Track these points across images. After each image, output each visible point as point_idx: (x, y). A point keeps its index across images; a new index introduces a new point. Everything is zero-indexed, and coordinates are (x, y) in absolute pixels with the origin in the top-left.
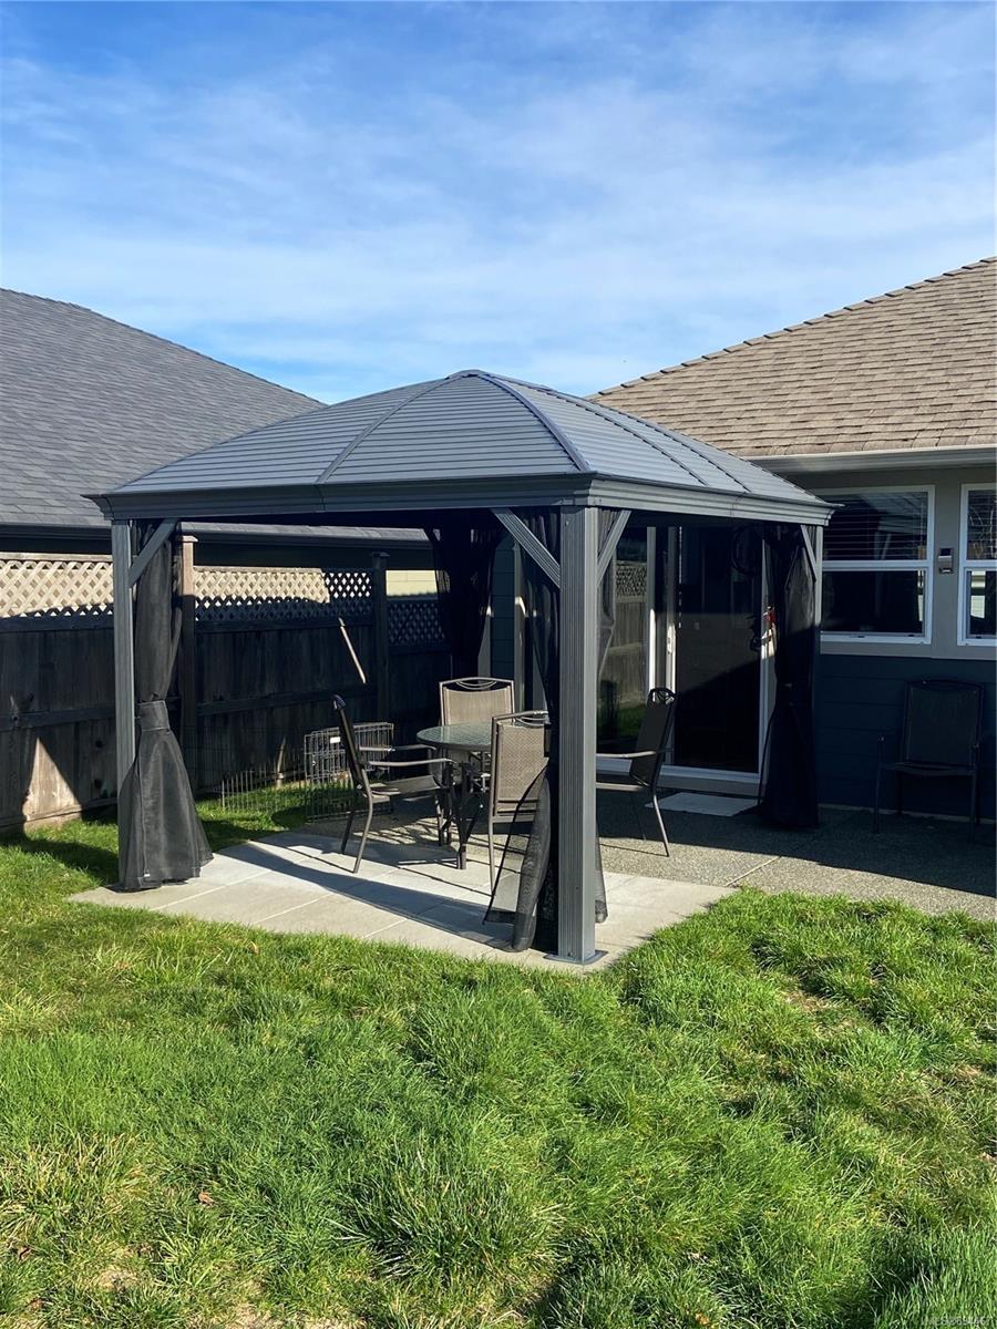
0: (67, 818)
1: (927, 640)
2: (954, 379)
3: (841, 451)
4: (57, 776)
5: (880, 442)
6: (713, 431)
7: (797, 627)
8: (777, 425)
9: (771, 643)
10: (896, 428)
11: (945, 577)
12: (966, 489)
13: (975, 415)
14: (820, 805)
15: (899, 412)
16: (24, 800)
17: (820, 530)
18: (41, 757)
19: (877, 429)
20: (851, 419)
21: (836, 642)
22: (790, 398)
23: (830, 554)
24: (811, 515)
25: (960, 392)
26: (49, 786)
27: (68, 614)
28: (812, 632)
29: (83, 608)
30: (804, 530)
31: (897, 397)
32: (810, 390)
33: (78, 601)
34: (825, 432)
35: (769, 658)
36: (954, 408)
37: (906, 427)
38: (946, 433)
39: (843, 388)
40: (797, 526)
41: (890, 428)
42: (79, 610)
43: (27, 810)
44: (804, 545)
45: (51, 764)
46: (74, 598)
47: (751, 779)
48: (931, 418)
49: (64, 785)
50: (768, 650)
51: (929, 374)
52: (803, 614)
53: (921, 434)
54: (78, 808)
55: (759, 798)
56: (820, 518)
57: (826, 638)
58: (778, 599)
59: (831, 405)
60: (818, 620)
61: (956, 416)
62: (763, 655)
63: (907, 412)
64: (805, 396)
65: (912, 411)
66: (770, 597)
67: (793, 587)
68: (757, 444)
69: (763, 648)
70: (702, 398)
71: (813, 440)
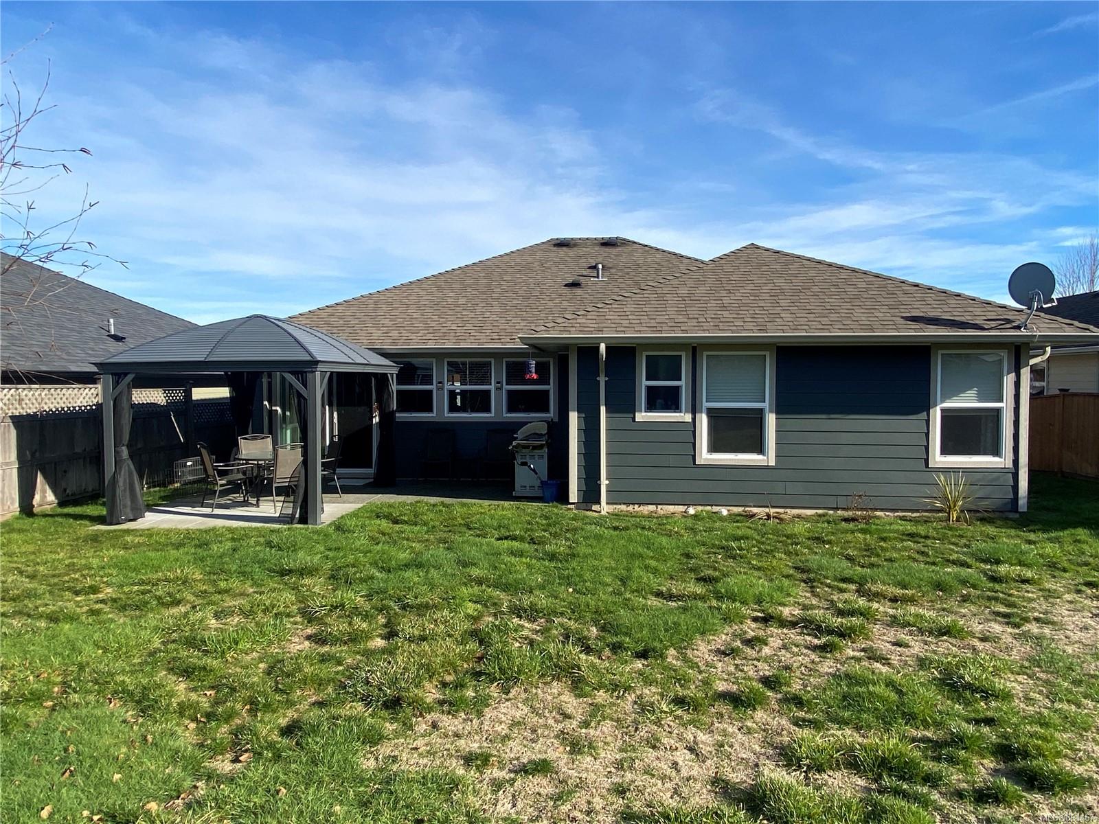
0: (52, 506)
1: (435, 415)
2: (441, 320)
3: (401, 347)
4: (47, 487)
5: (415, 343)
6: (350, 335)
7: (387, 411)
8: (377, 334)
9: (377, 417)
10: (421, 338)
11: (440, 392)
12: (446, 360)
13: (447, 334)
14: (397, 479)
15: (421, 332)
16: (33, 498)
17: (395, 375)
18: (40, 478)
19: (415, 338)
20: (404, 333)
21: (402, 416)
22: (381, 322)
23: (398, 383)
24: (391, 369)
25: (444, 325)
26: (44, 492)
27: (51, 412)
28: (393, 413)
29: (57, 410)
30: (389, 375)
31: (421, 325)
32: (388, 320)
33: (55, 407)
34: (395, 338)
35: (376, 423)
36: (441, 331)
37: (424, 338)
38: (438, 341)
39: (401, 320)
40: (387, 374)
41: (419, 338)
42: (56, 411)
43: (35, 503)
44: (389, 380)
45: (44, 481)
46: (53, 405)
47: (371, 471)
48: (433, 335)
49: (50, 491)
50: (376, 420)
51: (433, 317)
52: (389, 407)
53: (430, 341)
54: (56, 501)
55: (374, 478)
56: (395, 371)
57: (397, 415)
58: (379, 400)
59: (398, 328)
60: (395, 408)
61: (442, 334)
62: (374, 422)
63: (424, 332)
64: (387, 322)
65: (426, 332)
66: (376, 399)
67: (385, 397)
68: (369, 341)
69: (374, 419)
70: (345, 320)
71: (391, 341)
